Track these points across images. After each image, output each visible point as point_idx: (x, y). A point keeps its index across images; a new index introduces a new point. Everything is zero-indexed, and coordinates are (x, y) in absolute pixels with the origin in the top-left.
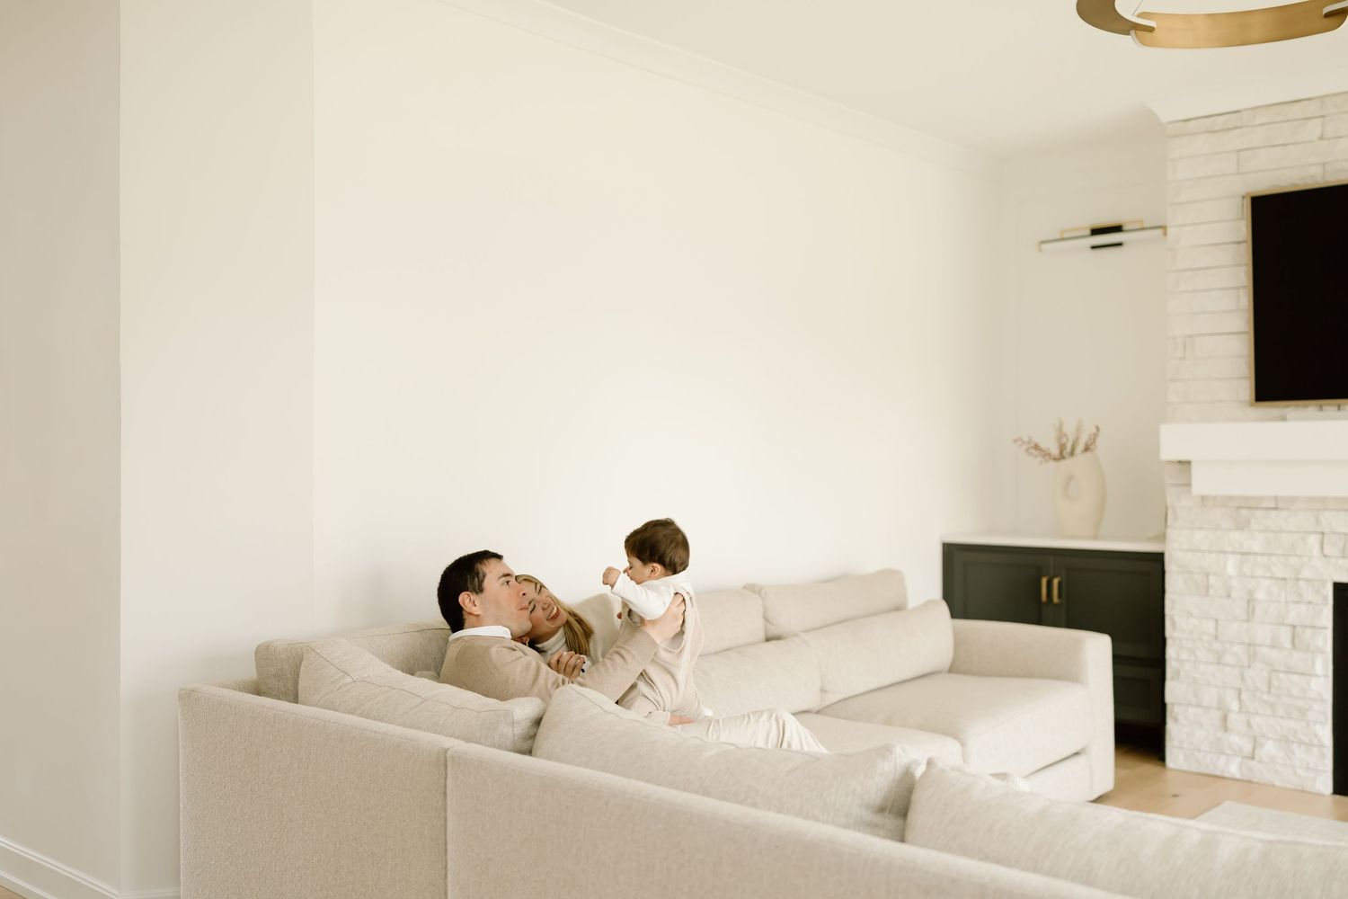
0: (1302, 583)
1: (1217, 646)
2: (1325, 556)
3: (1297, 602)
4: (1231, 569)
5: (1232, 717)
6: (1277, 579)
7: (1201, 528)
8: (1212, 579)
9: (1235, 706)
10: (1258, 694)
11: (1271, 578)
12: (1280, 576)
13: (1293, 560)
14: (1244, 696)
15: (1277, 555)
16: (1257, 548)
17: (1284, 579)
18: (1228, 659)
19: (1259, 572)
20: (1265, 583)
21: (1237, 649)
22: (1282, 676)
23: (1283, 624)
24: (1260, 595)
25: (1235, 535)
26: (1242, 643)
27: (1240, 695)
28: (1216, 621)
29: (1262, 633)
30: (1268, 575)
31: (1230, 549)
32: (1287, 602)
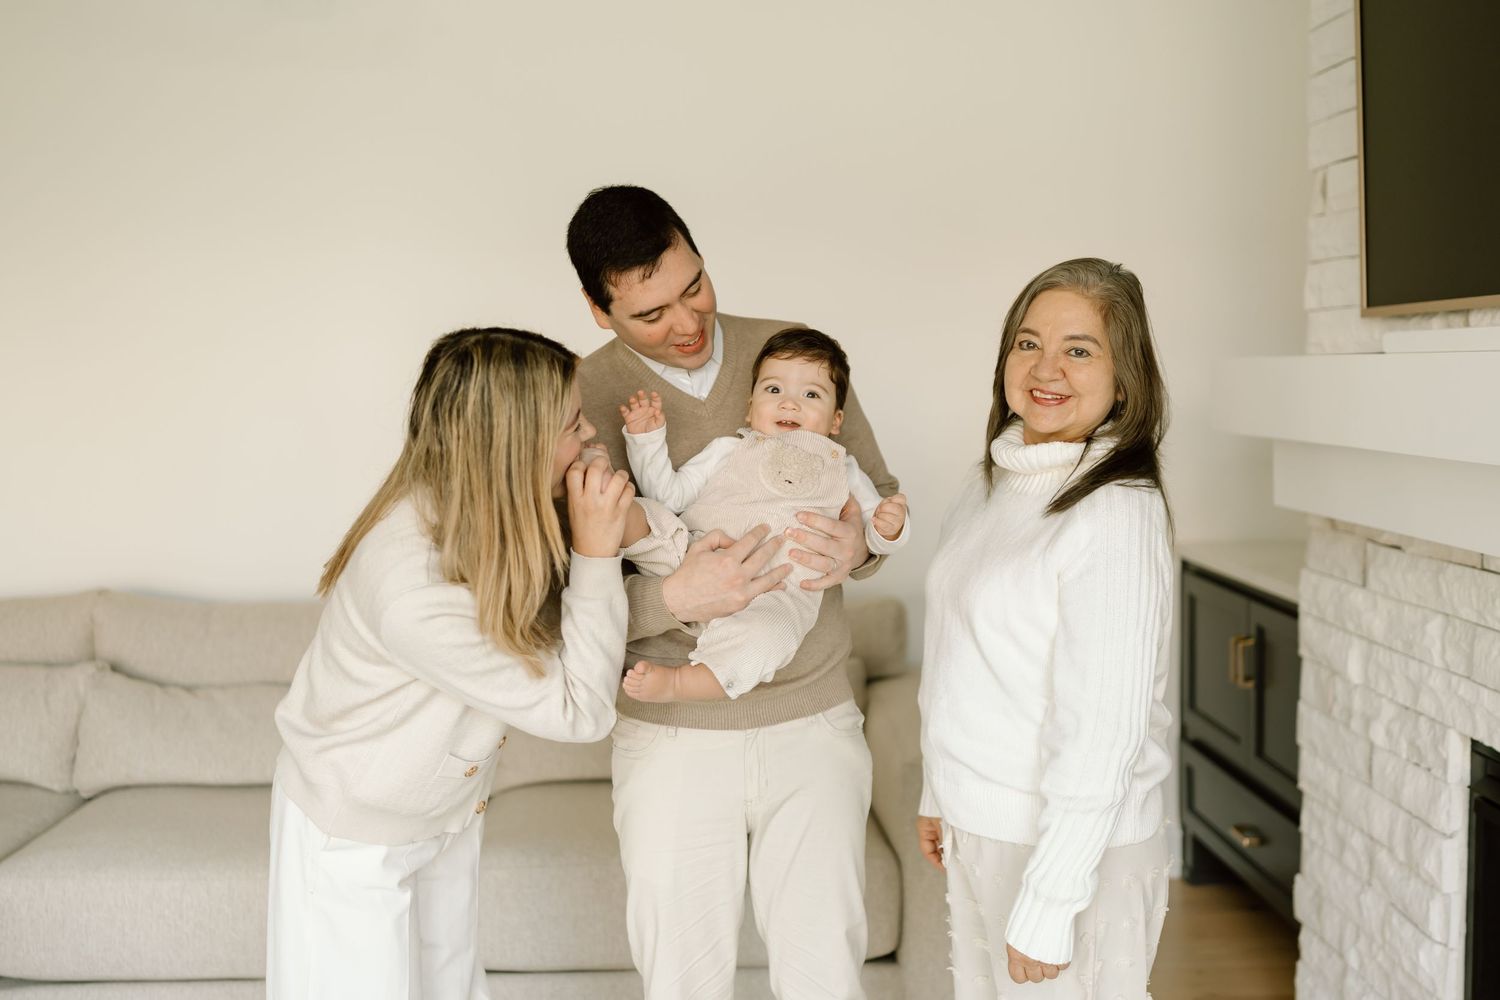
0: (1423, 723)
1: (1341, 825)
2: (1448, 670)
3: (1417, 765)
4: (1354, 671)
5: (1350, 981)
6: (1397, 704)
7: (1331, 576)
8: (1340, 687)
9: (1353, 960)
10: (1375, 947)
11: (1391, 700)
12: (1401, 701)
13: (1413, 665)
14: (1362, 944)
15: (1397, 652)
16: (1378, 627)
17: (1407, 708)
18: (1348, 857)
19: (1382, 687)
20: (1388, 711)
21: (1357, 841)
22: (1395, 919)
23: (1399, 806)
24: (1378, 735)
25: (1358, 597)
26: (1362, 831)
27: (1358, 936)
28: (1341, 771)
29: (1381, 819)
30: (1390, 695)
31: (1351, 626)
32: (1408, 760)
